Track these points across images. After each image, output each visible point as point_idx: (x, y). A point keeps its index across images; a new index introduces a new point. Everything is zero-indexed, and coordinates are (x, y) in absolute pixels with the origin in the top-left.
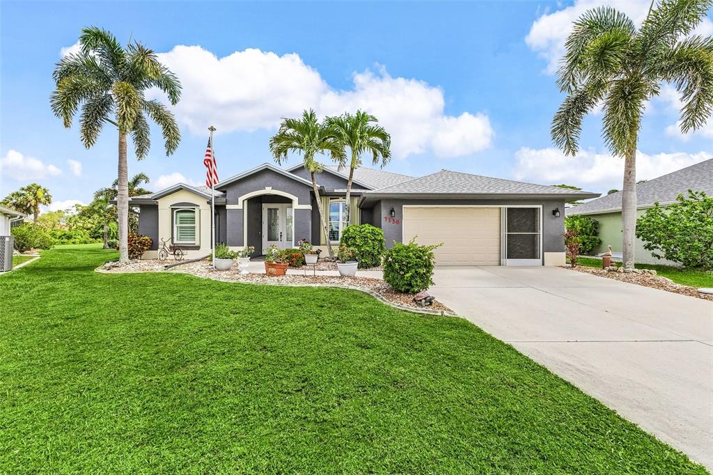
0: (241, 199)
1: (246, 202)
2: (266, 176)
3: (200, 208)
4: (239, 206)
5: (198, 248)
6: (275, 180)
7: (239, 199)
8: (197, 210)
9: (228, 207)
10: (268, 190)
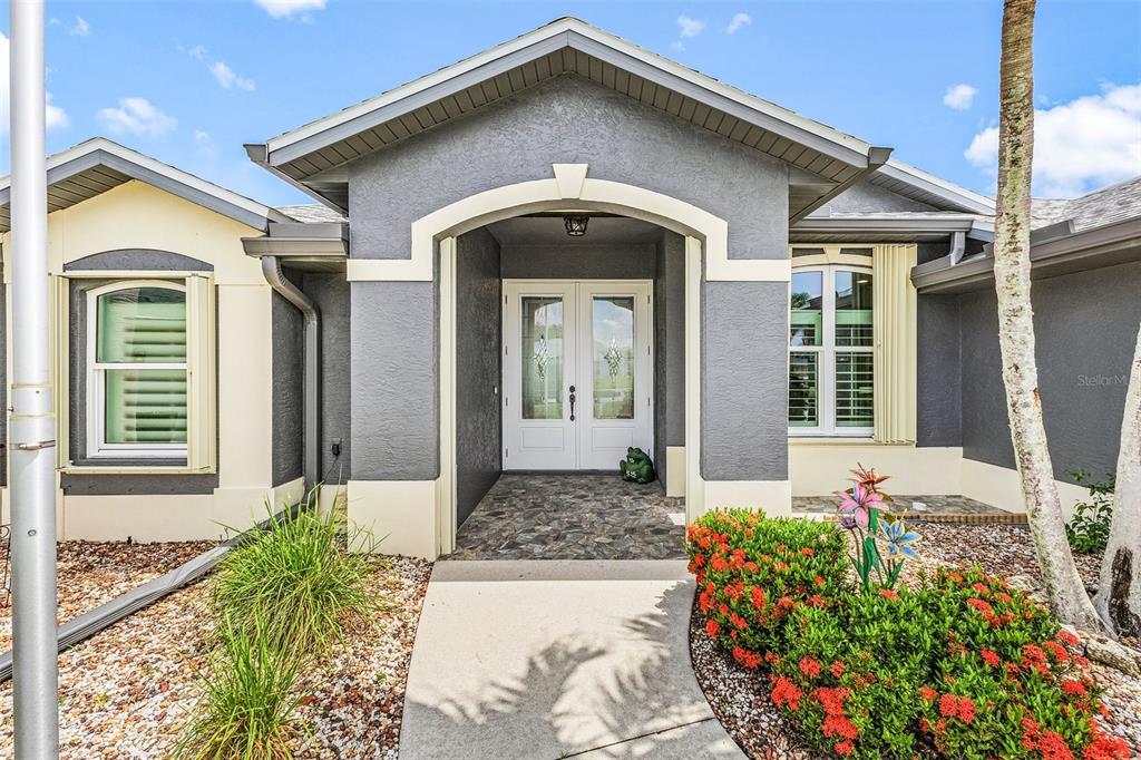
0: (424, 230)
1: (449, 246)
2: (558, 108)
3: (218, 276)
4: (418, 267)
5: (205, 483)
6: (603, 129)
7: (416, 226)
8: (194, 287)
9: (357, 270)
10: (570, 183)
